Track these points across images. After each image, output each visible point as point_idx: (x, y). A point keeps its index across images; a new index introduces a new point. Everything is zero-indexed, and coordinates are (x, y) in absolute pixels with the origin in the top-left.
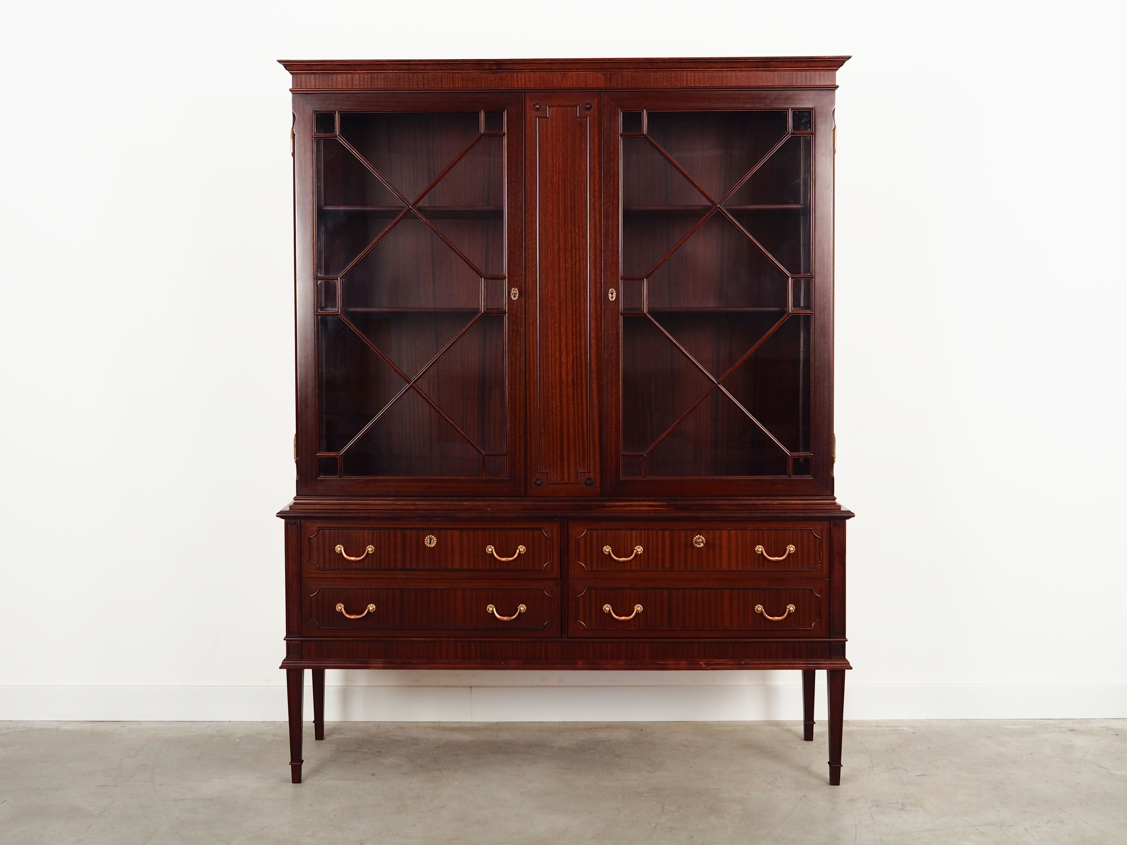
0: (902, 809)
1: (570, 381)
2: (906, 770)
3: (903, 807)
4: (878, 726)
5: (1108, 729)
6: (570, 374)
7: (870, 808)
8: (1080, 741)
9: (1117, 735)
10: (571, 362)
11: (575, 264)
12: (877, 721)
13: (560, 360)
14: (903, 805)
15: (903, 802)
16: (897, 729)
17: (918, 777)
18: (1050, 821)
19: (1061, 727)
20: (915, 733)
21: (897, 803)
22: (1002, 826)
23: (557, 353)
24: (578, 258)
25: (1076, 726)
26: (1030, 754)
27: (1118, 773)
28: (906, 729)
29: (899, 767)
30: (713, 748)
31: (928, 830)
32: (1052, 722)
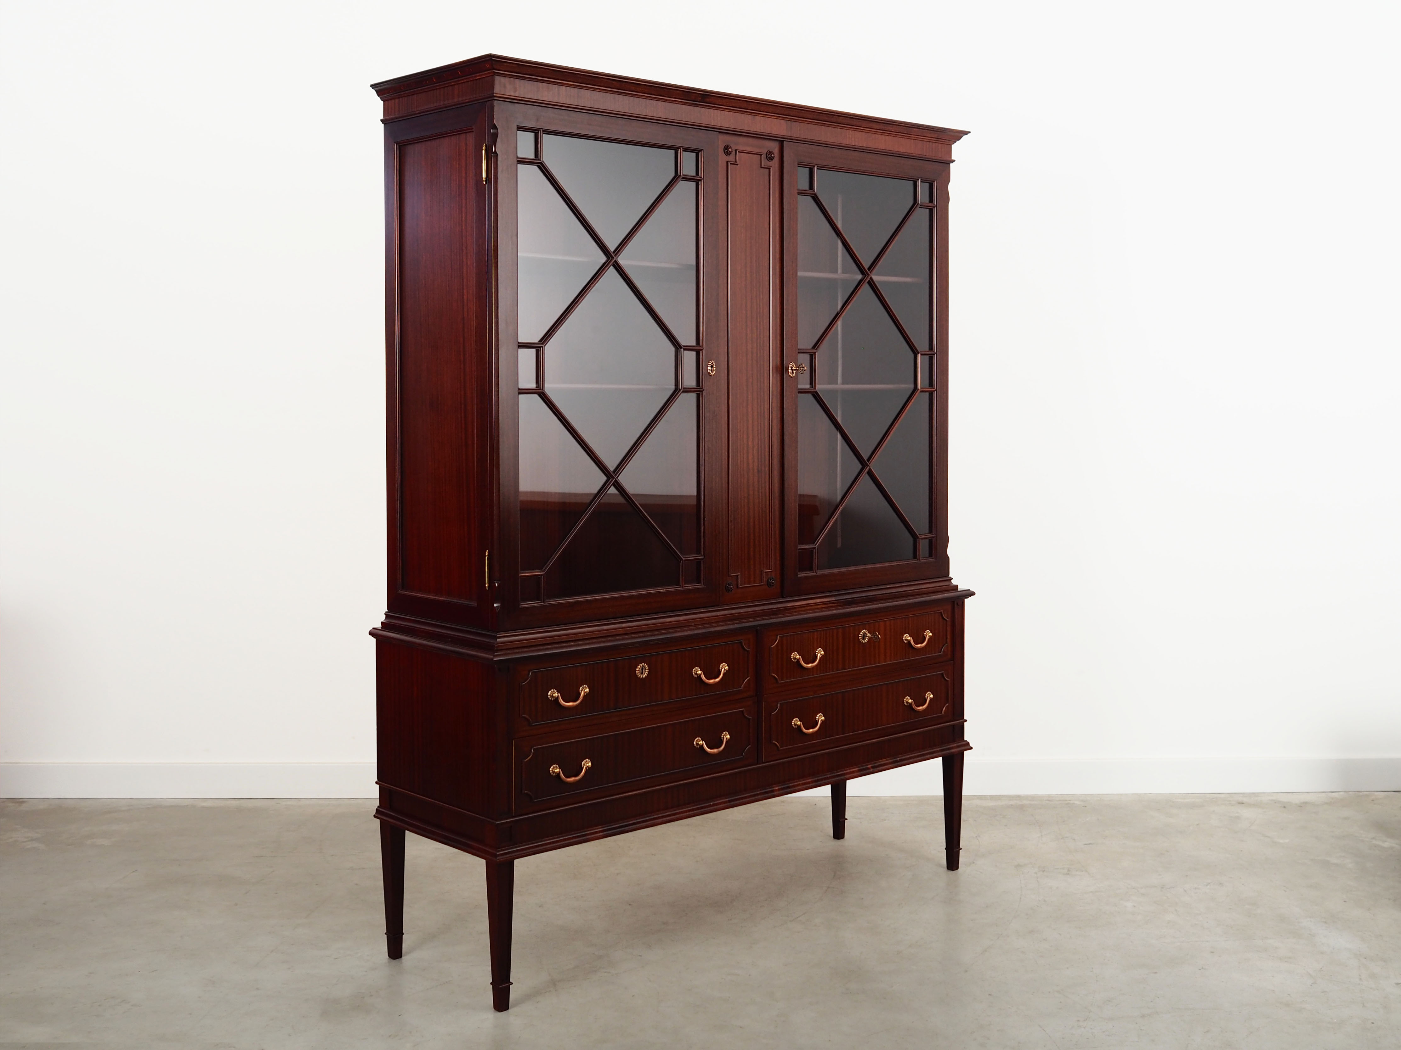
0: (1068, 874)
1: (756, 468)
2: (1074, 840)
3: (1068, 872)
4: (1049, 800)
5: (1276, 802)
6: (756, 460)
7: (1036, 873)
8: (1246, 813)
9: (1285, 807)
10: (757, 447)
11: (760, 334)
12: (1049, 796)
13: (748, 444)
14: (1068, 870)
15: (1068, 868)
16: (1069, 803)
17: (1086, 845)
18: (1209, 883)
19: (1230, 801)
20: (1086, 807)
21: (1063, 869)
22: (1162, 888)
23: (745, 437)
24: (762, 327)
25: (1245, 800)
26: (1198, 825)
27: (1281, 841)
28: (1077, 802)
29: (1067, 837)
30: (885, 820)
31: (1092, 892)
32: (1223, 796)
